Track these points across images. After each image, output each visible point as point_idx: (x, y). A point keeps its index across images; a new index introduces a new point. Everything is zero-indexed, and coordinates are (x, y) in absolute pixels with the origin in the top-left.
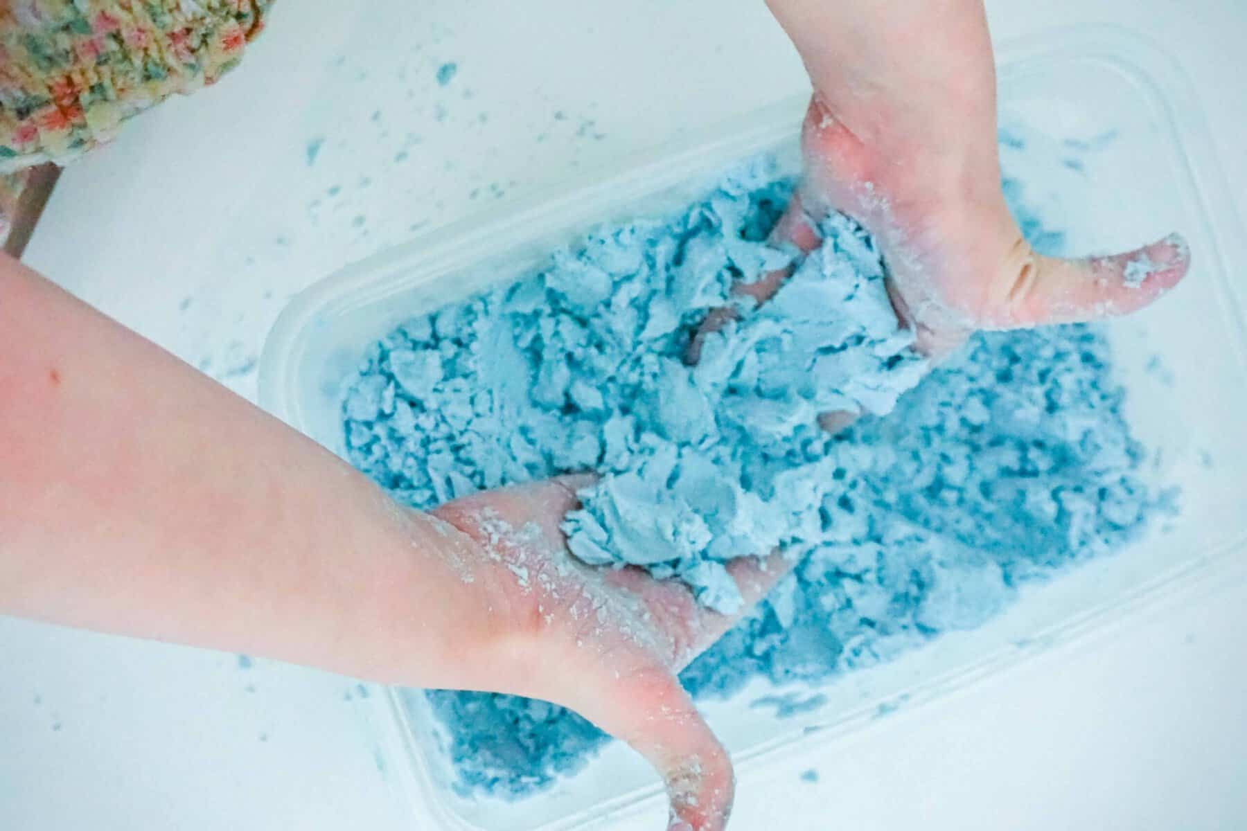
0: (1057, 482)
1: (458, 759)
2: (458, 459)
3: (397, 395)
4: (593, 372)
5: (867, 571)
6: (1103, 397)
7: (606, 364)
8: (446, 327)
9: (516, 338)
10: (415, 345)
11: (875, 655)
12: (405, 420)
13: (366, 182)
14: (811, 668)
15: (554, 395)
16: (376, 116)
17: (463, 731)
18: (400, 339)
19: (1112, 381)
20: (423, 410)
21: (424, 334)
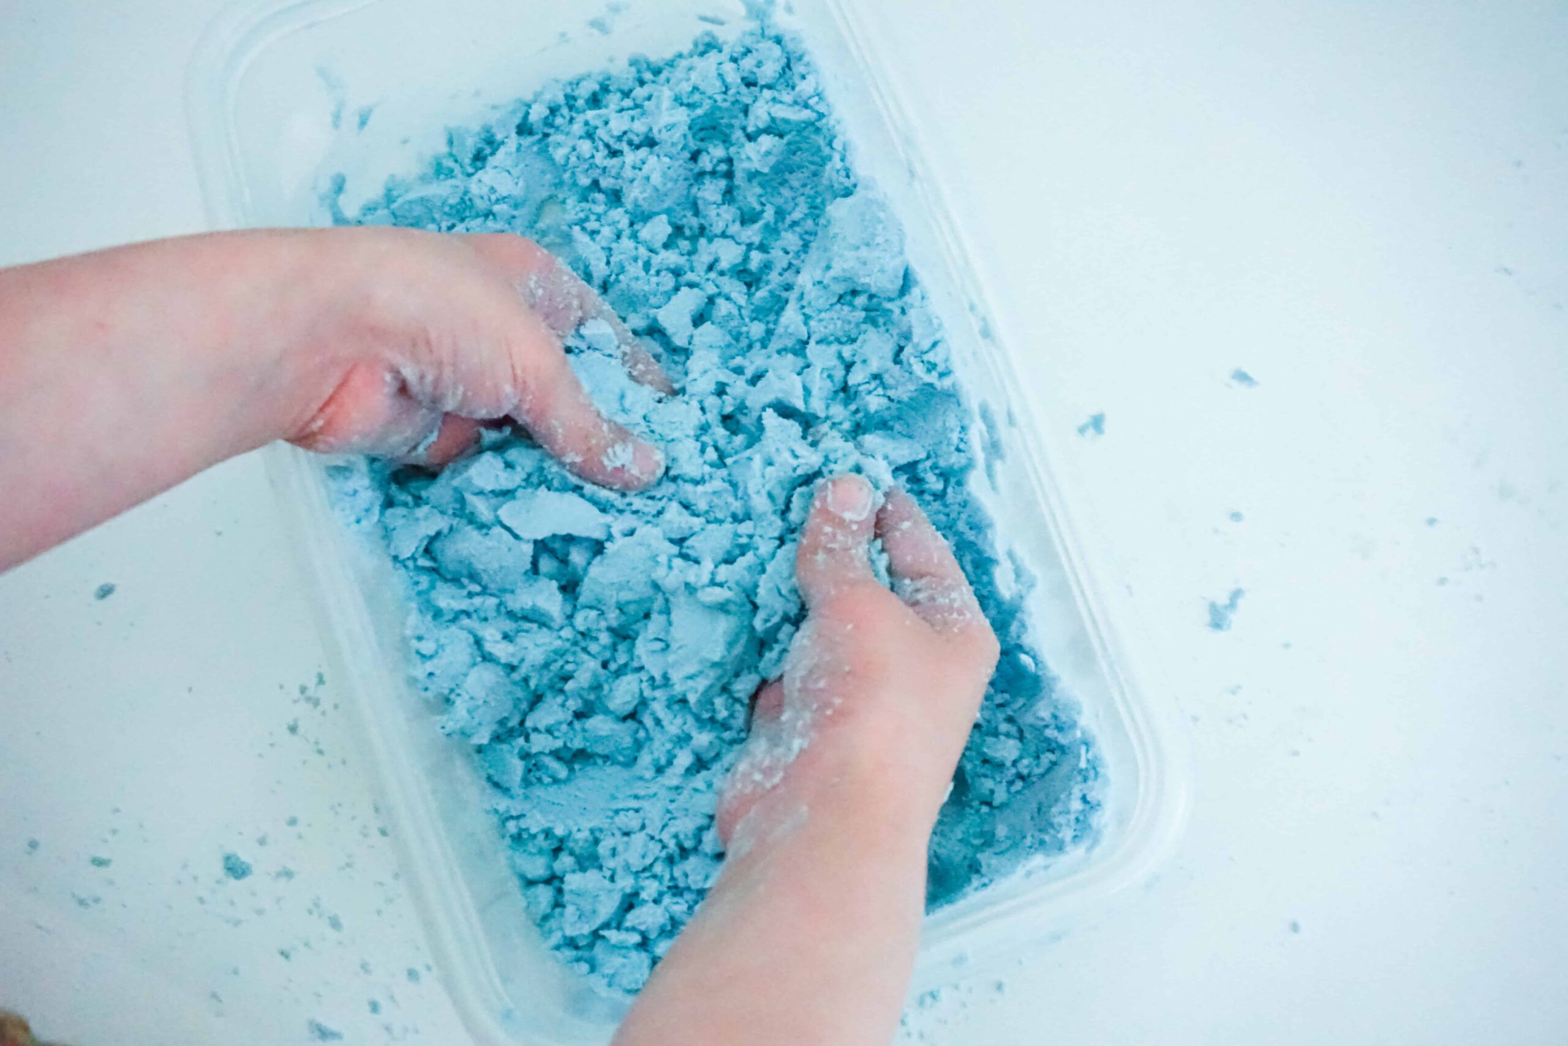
0: (738, 134)
1: (1060, 847)
2: (695, 849)
3: (618, 928)
4: (597, 687)
5: (840, 357)
6: (642, 83)
7: (587, 670)
8: (537, 867)
9: (556, 781)
10: (558, 904)
11: (935, 345)
12: (648, 917)
13: (364, 967)
14: (952, 422)
15: (624, 734)
16: (285, 954)
17: (1028, 841)
18: (552, 923)
19: (623, 72)
20: (636, 894)
21: (544, 895)
